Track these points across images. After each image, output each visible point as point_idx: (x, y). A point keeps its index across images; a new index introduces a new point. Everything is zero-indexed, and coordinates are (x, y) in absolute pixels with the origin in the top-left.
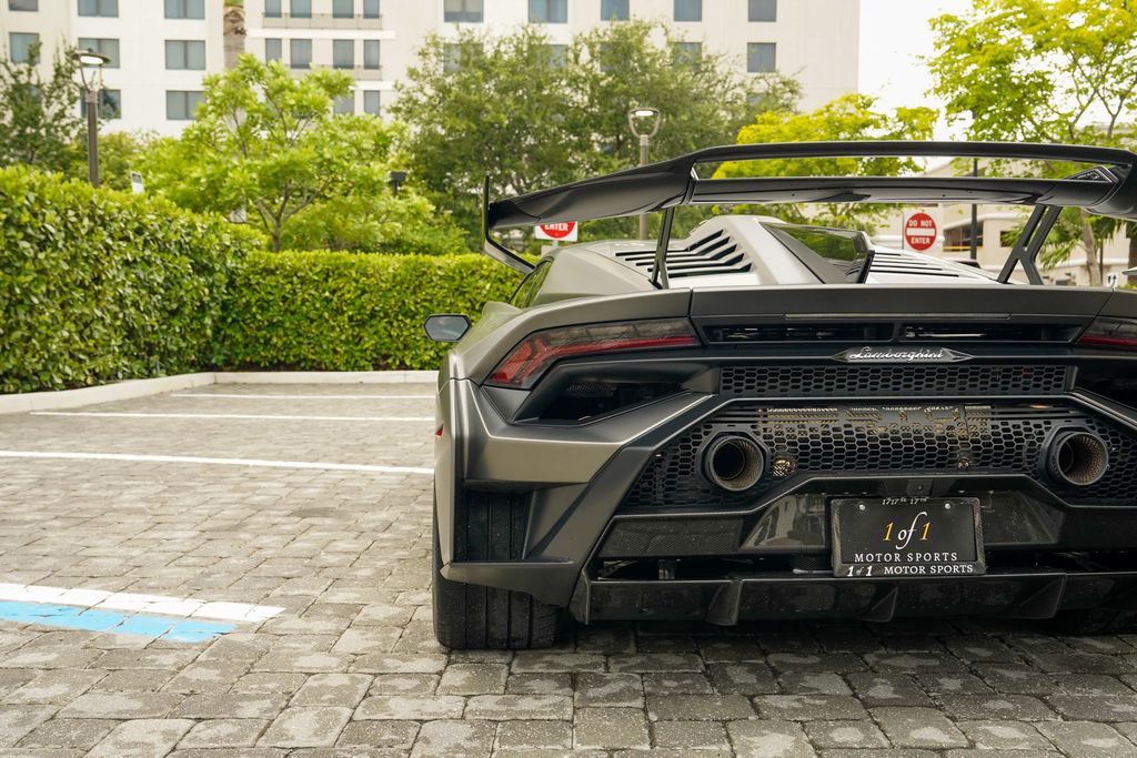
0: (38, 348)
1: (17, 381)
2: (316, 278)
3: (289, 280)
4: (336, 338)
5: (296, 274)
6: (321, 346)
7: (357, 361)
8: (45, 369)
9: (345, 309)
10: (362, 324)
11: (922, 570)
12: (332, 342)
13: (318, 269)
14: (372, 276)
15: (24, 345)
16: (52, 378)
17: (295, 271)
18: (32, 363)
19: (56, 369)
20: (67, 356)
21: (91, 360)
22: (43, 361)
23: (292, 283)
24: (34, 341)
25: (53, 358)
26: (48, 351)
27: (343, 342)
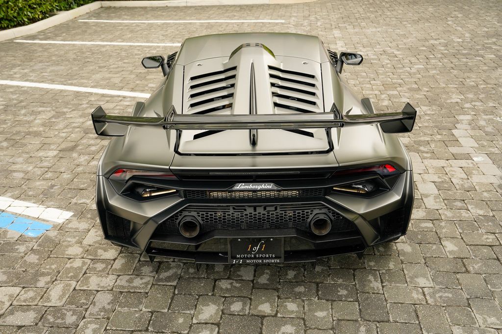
0: (13, 6)
1: (7, 22)
8: (18, 14)
11: (260, 261)
15: (6, 5)
16: (22, 18)
18: (11, 13)
19: (23, 14)
20: (27, 7)
21: (39, 7)
22: (17, 11)
24: (10, 3)
25: (20, 9)
26: (18, 7)
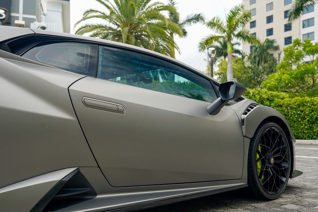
2: (295, 107)
3: (287, 108)
4: (304, 128)
5: (289, 106)
6: (298, 130)
7: (312, 136)
9: (306, 117)
10: (313, 123)
12: (302, 129)
13: (296, 104)
14: (316, 105)
17: (288, 105)
23: (287, 109)
27: (306, 129)
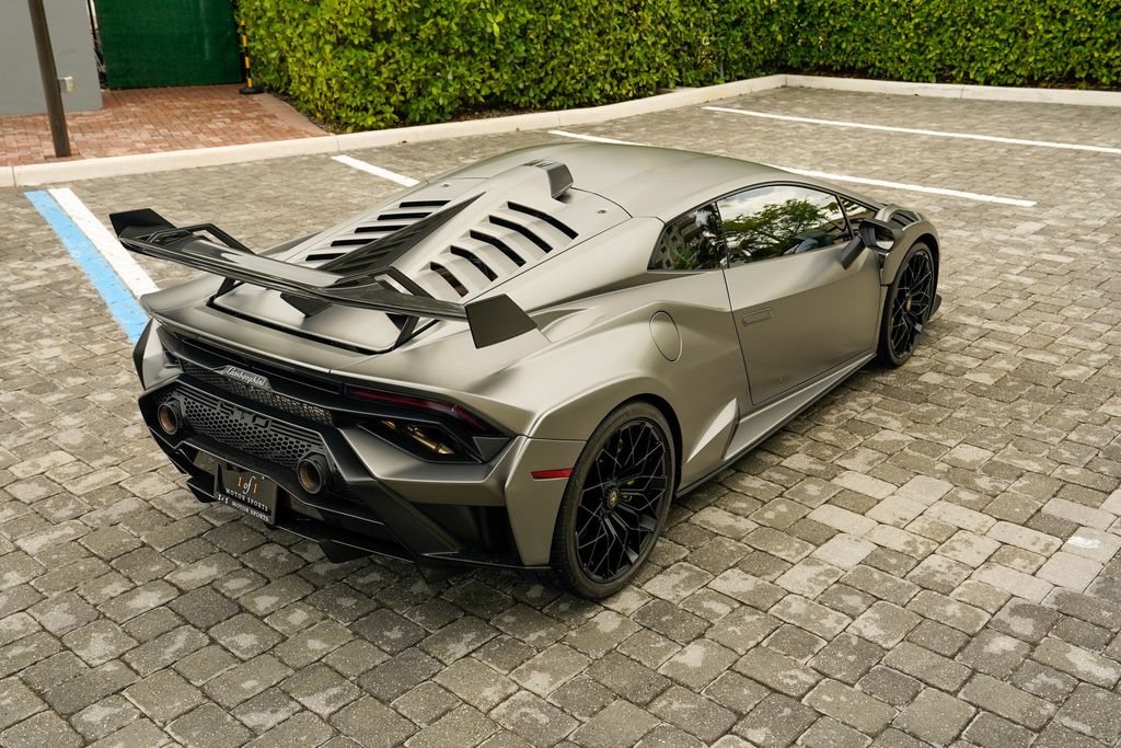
1: (561, 100)
4: (901, 46)
6: (886, 52)
7: (921, 71)
9: (913, 15)
10: (929, 33)
11: (247, 510)
12: (897, 50)
24: (571, 66)
27: (907, 50)
